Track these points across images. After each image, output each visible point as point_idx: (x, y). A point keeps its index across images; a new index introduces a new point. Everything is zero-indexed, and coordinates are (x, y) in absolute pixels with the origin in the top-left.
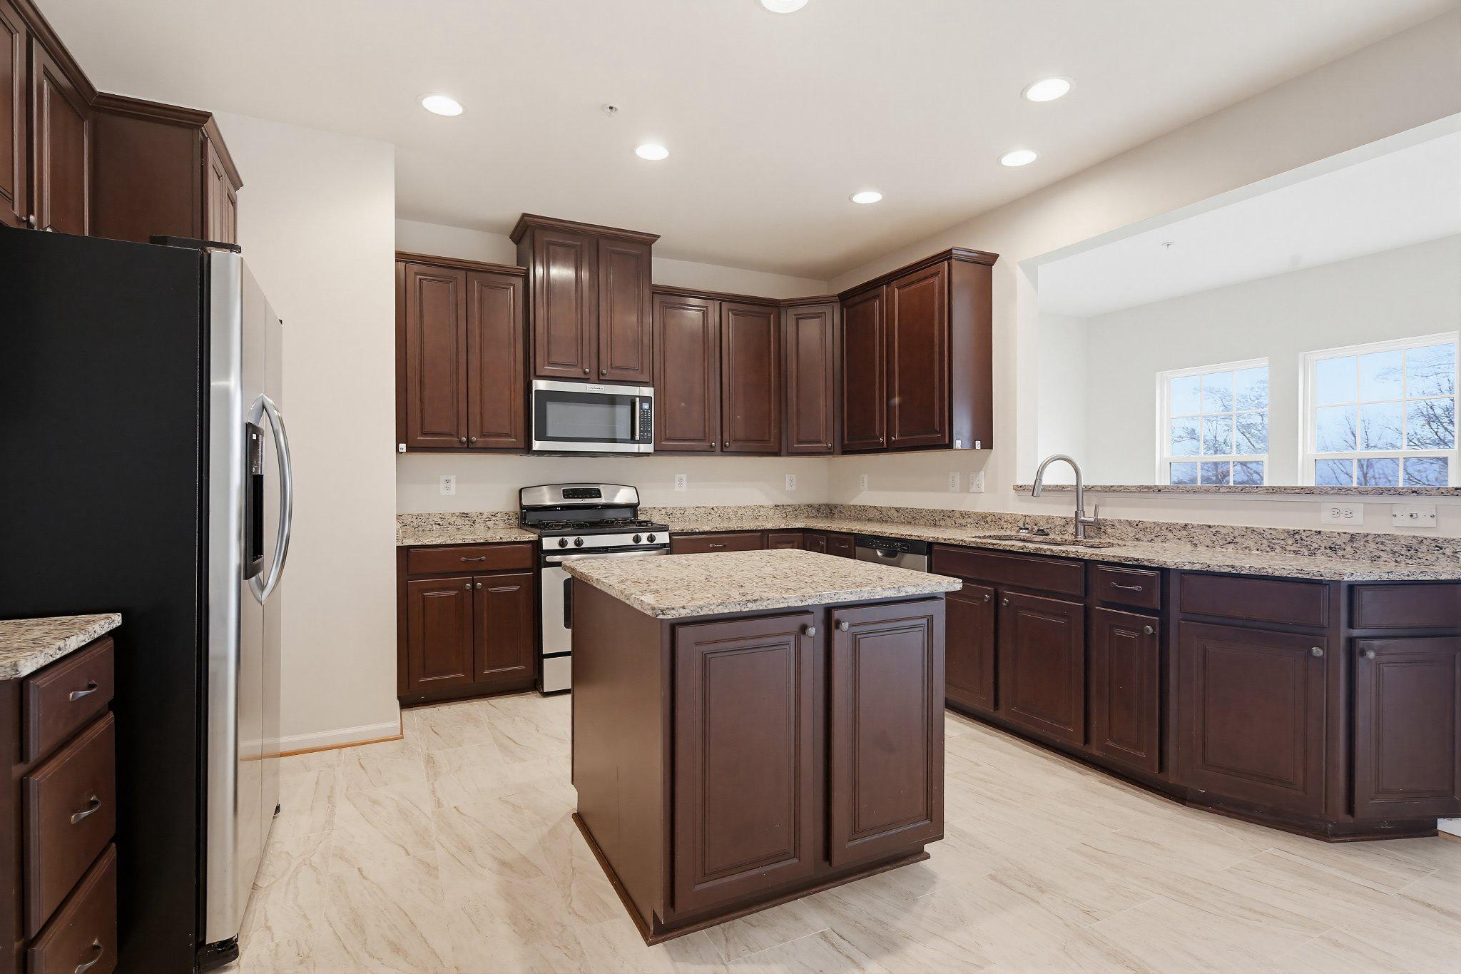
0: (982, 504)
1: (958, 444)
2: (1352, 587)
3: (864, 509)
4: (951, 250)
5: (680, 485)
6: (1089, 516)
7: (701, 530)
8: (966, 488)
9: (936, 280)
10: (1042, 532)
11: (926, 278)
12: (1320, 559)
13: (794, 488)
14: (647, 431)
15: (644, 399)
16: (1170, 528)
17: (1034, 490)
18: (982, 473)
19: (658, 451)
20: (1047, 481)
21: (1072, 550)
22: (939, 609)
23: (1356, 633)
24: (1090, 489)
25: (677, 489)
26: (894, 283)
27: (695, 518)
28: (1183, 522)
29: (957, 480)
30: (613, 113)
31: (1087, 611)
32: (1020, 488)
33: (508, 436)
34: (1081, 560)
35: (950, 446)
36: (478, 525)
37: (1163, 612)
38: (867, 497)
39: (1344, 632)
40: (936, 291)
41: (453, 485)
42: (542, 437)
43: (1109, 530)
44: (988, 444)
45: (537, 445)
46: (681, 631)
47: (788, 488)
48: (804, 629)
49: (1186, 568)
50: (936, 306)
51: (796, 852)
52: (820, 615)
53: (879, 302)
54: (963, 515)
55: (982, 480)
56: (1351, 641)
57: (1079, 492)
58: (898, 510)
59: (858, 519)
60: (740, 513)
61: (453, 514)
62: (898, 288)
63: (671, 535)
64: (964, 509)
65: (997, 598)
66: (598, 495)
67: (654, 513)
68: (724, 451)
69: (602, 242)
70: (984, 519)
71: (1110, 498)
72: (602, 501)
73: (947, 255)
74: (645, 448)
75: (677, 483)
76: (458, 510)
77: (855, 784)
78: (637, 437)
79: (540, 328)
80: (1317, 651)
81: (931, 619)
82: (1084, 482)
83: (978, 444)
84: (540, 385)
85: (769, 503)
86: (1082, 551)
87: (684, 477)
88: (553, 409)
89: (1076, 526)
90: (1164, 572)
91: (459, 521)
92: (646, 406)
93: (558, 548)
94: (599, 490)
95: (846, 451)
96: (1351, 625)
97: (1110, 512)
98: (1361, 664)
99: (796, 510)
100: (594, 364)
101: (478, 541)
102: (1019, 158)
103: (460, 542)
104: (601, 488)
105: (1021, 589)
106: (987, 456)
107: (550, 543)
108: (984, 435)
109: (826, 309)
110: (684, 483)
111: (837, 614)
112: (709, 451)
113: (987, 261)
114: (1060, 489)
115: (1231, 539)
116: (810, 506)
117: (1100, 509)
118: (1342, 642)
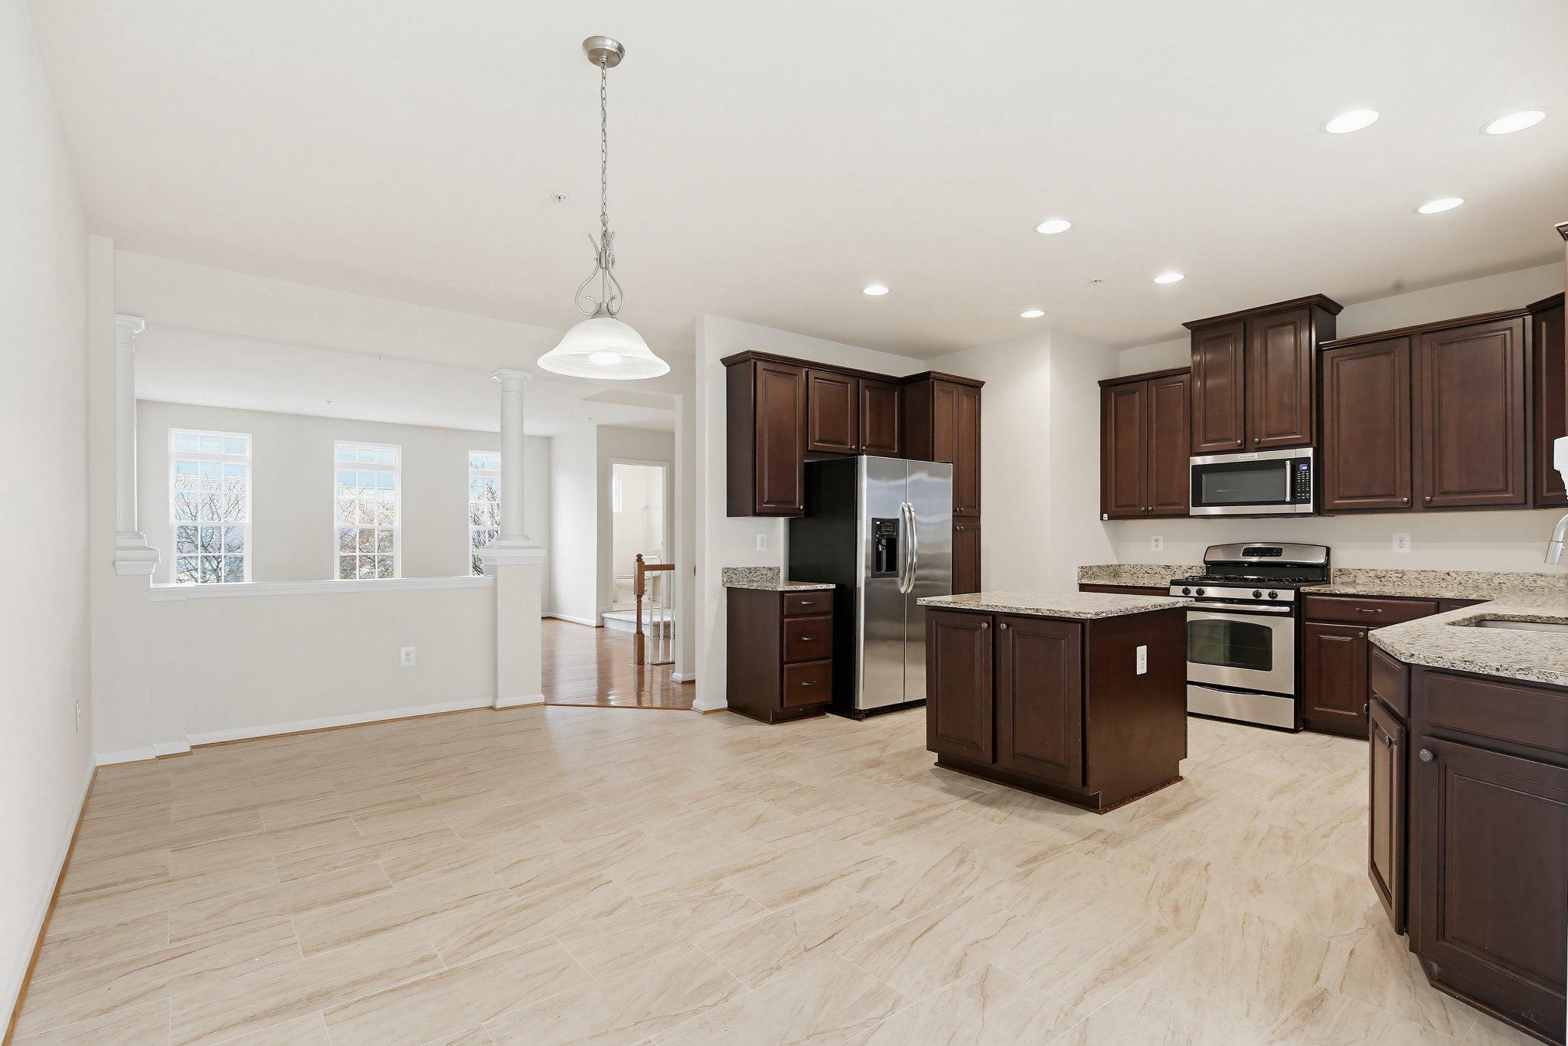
7: (1343, 592)
14: (1307, 492)
27: (1419, 583)
41: (1161, 544)
42: (1198, 503)
45: (1194, 511)
61: (1159, 566)
66: (1281, 554)
67: (1360, 575)
74: (1301, 508)
75: (1396, 544)
76: (1163, 564)
84: (1197, 460)
87: (1407, 536)
88: (1210, 480)
91: (1163, 572)
94: (1280, 550)
104: (1281, 548)
110: (1407, 544)
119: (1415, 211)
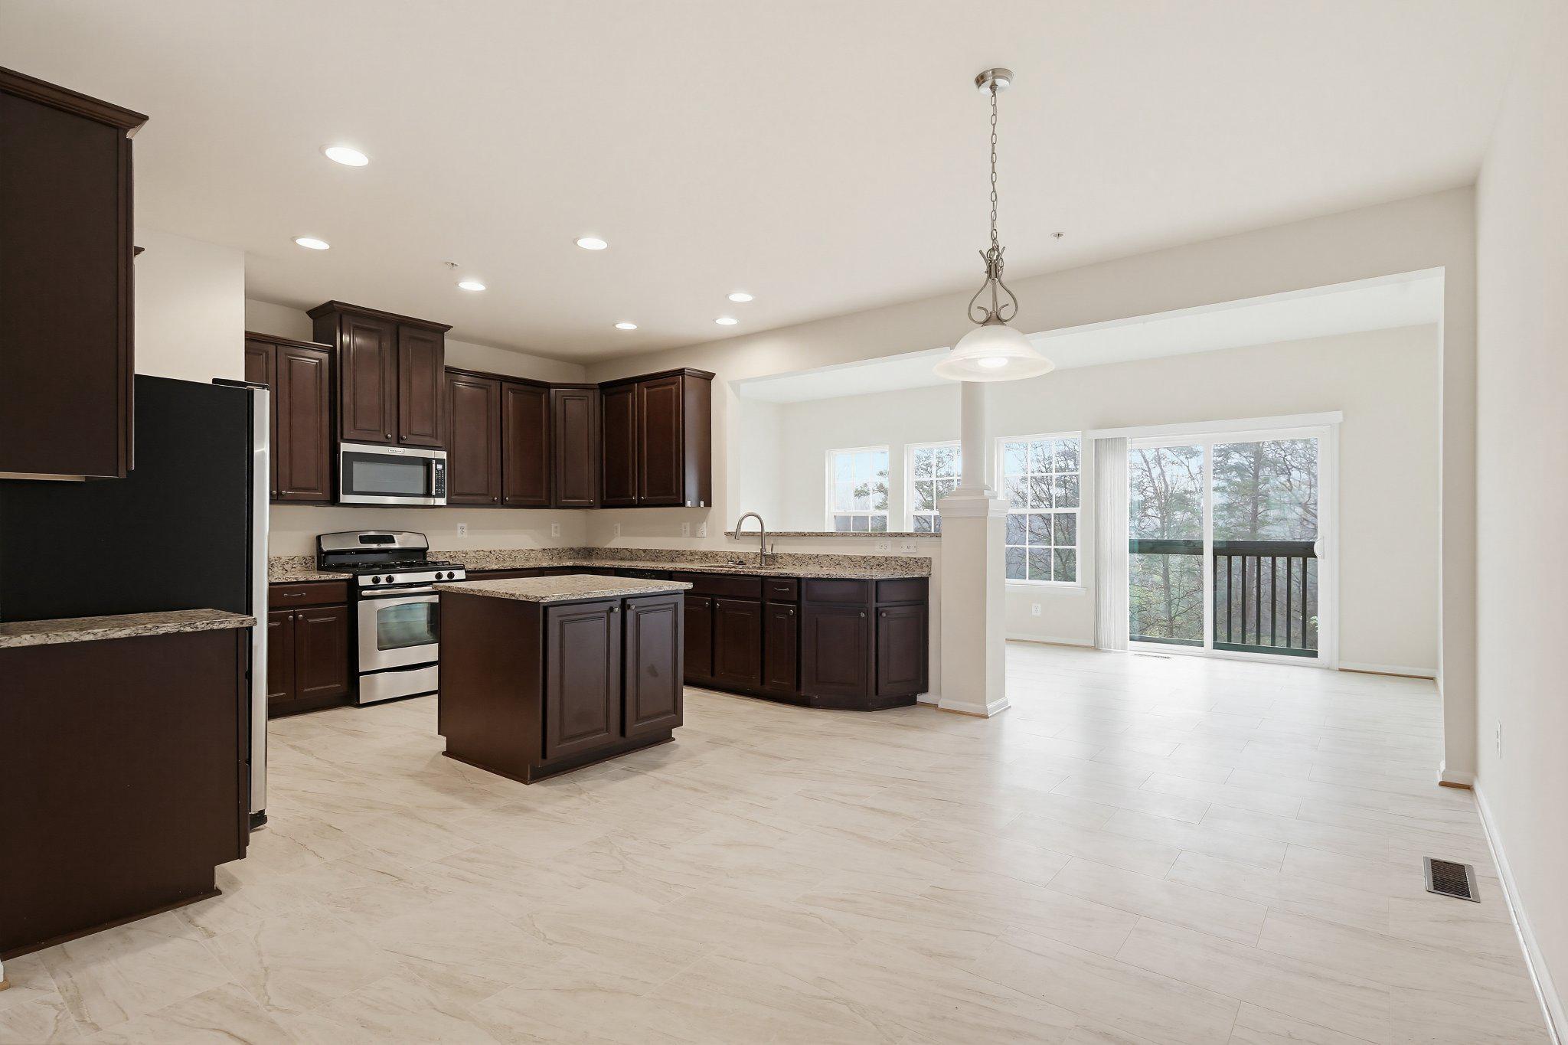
0: (703, 545)
1: (689, 503)
2: (878, 582)
3: (617, 551)
4: (684, 369)
5: (462, 533)
6: (768, 552)
7: (491, 568)
8: (694, 534)
9: (673, 387)
10: (741, 563)
11: (667, 384)
12: (874, 571)
13: (558, 535)
14: (441, 488)
15: (440, 461)
16: (810, 557)
17: (735, 535)
18: (705, 523)
19: (451, 504)
20: (743, 529)
21: (755, 571)
22: (681, 600)
23: (879, 604)
24: (769, 534)
25: (459, 535)
26: (642, 384)
28: (816, 553)
29: (688, 529)
30: (455, 267)
31: (763, 607)
32: (728, 534)
33: (316, 490)
34: (759, 576)
35: (683, 505)
36: (276, 569)
37: (798, 602)
38: (619, 542)
39: (874, 604)
40: (674, 394)
42: (349, 491)
43: (780, 560)
44: (708, 504)
45: (345, 498)
46: (551, 610)
47: (553, 534)
48: (611, 609)
49: (809, 576)
50: (674, 405)
51: (608, 730)
52: (619, 602)
53: (632, 396)
54: (692, 553)
55: (704, 529)
56: (877, 609)
57: (762, 536)
58: (645, 551)
59: (613, 559)
60: (514, 554)
62: (647, 388)
63: (466, 572)
64: (693, 548)
65: (713, 603)
66: (393, 541)
67: (445, 555)
68: (503, 504)
69: (402, 329)
70: (705, 556)
71: (780, 540)
72: (396, 546)
73: (681, 372)
74: (439, 501)
77: (637, 695)
78: (434, 493)
79: (346, 399)
80: (863, 615)
81: (676, 605)
82: (766, 530)
83: (702, 503)
84: (345, 447)
85: (537, 547)
86: (763, 572)
87: (465, 525)
88: (358, 467)
89: (761, 557)
90: (799, 579)
92: (440, 467)
93: (371, 584)
94: (392, 537)
95: (605, 506)
96: (877, 602)
97: (781, 549)
98: (881, 620)
99: (560, 553)
100: (395, 432)
101: (300, 580)
102: (727, 322)
103: (284, 581)
104: (396, 537)
105: (726, 597)
106: (709, 511)
107: (365, 580)
108: (706, 495)
109: (590, 394)
111: (629, 602)
112: (492, 505)
113: (708, 377)
114: (753, 534)
115: (836, 561)
116: (571, 549)
117: (774, 547)
118: (874, 610)
119: (614, 325)
